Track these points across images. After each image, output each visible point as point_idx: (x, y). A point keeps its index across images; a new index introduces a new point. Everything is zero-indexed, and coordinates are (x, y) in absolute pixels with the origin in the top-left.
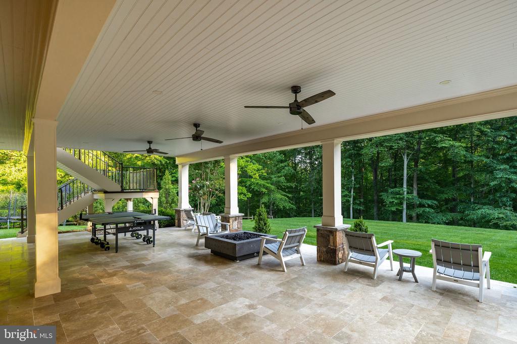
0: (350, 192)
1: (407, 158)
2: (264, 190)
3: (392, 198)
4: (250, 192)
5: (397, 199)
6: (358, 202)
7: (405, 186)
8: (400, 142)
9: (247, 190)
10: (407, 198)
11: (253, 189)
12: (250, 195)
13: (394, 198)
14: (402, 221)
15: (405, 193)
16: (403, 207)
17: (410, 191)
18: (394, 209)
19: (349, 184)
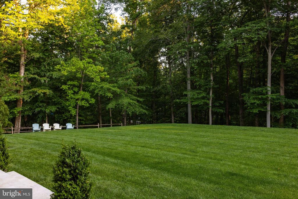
0: (209, 94)
1: (272, 53)
2: (109, 95)
3: (254, 99)
4: (94, 98)
5: (260, 99)
6: (218, 104)
7: (269, 84)
8: (261, 32)
9: (90, 96)
10: (271, 98)
11: (97, 94)
12: (93, 101)
13: (256, 98)
14: (266, 126)
15: (270, 93)
16: (266, 109)
17: (275, 90)
18: (255, 111)
19: (207, 85)
